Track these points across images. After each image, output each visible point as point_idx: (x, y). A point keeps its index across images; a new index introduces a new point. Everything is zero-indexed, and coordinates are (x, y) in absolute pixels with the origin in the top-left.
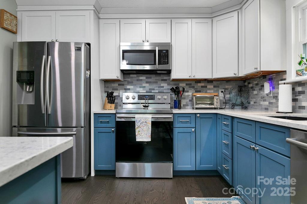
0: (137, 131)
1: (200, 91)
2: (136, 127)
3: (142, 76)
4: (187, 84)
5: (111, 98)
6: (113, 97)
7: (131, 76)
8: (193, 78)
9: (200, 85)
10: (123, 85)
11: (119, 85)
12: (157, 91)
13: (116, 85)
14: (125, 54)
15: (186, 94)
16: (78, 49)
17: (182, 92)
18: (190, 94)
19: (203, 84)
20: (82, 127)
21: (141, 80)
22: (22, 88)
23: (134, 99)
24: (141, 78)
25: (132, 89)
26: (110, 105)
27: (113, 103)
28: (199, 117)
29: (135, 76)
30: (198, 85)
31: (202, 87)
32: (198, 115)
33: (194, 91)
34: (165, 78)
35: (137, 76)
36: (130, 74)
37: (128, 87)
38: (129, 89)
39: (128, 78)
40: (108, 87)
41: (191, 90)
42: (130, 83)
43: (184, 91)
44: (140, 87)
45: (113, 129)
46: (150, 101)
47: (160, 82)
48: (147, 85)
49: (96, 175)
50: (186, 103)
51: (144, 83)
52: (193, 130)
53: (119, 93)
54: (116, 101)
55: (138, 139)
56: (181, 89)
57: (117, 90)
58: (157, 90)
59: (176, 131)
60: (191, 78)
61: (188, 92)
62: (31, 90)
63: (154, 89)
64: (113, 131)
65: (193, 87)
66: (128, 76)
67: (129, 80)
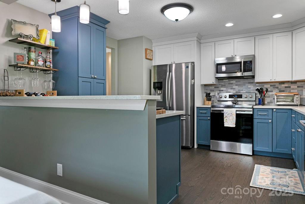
0: (225, 119)
1: (283, 91)
2: (224, 116)
3: (232, 80)
4: (271, 86)
5: (208, 97)
6: (210, 97)
7: (224, 80)
8: (274, 81)
9: (283, 85)
10: (218, 87)
11: (215, 87)
12: (245, 92)
13: (213, 88)
14: (218, 66)
15: (271, 93)
16: (187, 67)
17: (265, 92)
18: (274, 93)
19: (286, 85)
20: (189, 115)
21: (232, 84)
22: (156, 91)
23: (226, 98)
24: (231, 82)
25: (225, 90)
26: (208, 102)
27: (210, 101)
28: (275, 111)
29: (227, 80)
30: (282, 86)
31: (286, 87)
32: (275, 110)
33: (278, 91)
34: (252, 81)
35: (229, 81)
36: (223, 79)
37: (222, 89)
38: (222, 91)
39: (222, 82)
40: (207, 89)
41: (275, 90)
42: (222, 86)
43: (267, 91)
44: (231, 89)
45: (209, 118)
46: (239, 99)
47: (247, 85)
48: (237, 87)
49: (197, 148)
50: (271, 100)
51: (234, 86)
52: (270, 121)
53: (215, 94)
54: (212, 99)
55: (226, 125)
56: (265, 90)
57: (213, 91)
58: (244, 90)
59: (255, 121)
60: (272, 81)
61: (272, 91)
62: (160, 93)
63: (242, 90)
64: (209, 119)
65: (277, 88)
66: (222, 81)
67: (223, 84)
